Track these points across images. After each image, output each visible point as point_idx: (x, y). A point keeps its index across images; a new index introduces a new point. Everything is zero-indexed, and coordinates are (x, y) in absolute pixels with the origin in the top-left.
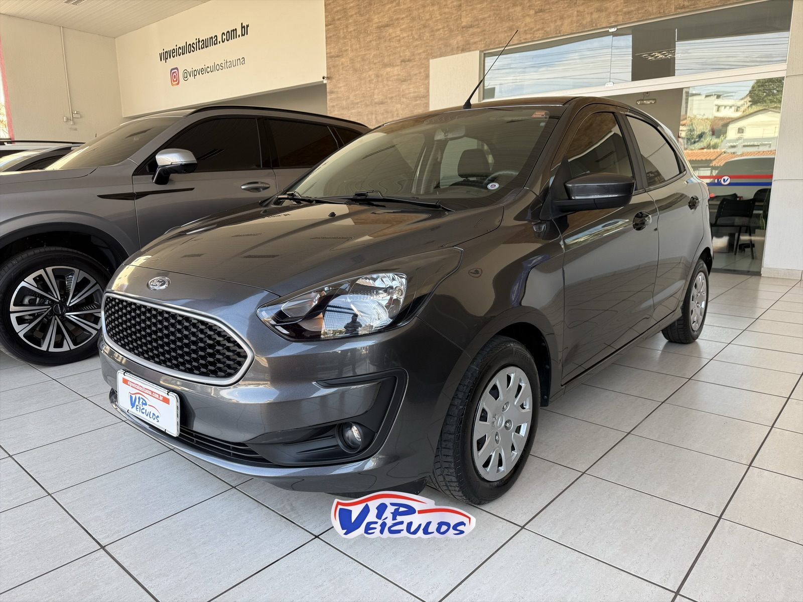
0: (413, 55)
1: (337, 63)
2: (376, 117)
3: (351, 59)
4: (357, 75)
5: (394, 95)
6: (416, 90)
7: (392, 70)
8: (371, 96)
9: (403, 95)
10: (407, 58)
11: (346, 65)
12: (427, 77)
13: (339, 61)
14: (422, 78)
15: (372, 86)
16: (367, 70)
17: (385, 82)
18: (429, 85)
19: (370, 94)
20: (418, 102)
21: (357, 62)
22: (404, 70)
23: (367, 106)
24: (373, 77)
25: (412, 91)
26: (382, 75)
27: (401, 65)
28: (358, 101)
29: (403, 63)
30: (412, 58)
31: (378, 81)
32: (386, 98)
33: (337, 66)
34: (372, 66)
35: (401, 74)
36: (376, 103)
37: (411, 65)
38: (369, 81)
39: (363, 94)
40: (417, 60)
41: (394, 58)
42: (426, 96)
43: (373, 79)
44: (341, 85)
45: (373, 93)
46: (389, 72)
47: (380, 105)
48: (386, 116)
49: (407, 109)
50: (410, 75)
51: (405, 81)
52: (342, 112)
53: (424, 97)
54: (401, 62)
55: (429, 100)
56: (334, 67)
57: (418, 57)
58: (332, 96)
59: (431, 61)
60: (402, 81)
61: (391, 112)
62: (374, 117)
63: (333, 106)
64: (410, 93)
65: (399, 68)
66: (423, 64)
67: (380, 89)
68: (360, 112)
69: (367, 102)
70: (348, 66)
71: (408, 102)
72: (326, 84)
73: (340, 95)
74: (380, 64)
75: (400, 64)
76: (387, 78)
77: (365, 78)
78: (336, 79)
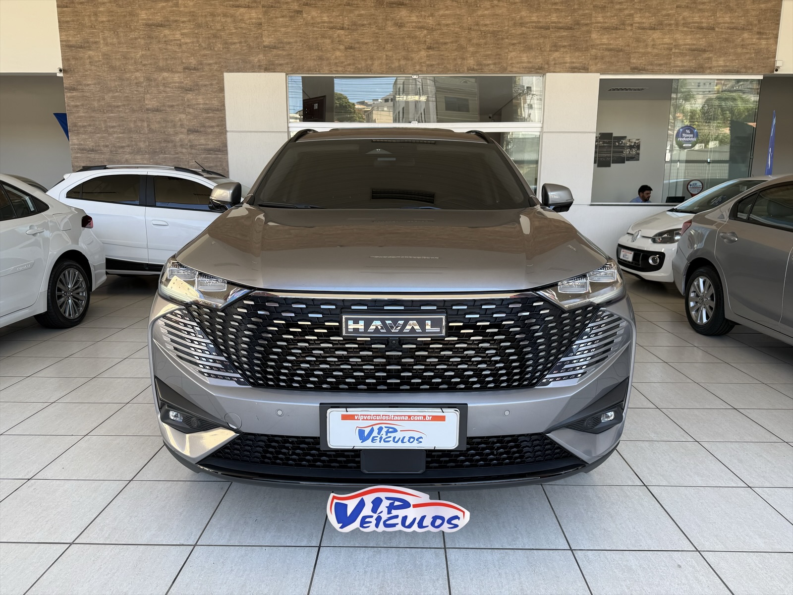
0: (201, 64)
1: (81, 55)
2: (148, 126)
3: (104, 55)
4: (117, 74)
5: (174, 104)
6: (207, 102)
7: (171, 76)
8: (139, 100)
9: (188, 105)
10: (193, 66)
11: (97, 59)
12: (222, 90)
13: (83, 53)
14: (215, 90)
15: (140, 89)
16: (132, 71)
17: (161, 88)
18: (224, 99)
19: (138, 98)
20: (210, 115)
21: (116, 58)
22: (189, 79)
23: (133, 111)
24: (142, 79)
25: (202, 102)
26: (155, 80)
27: (184, 72)
28: (120, 104)
29: (187, 70)
30: (199, 67)
31: (149, 85)
32: (164, 106)
33: (81, 58)
34: (140, 67)
35: (185, 82)
36: (148, 110)
37: (198, 74)
38: (136, 83)
39: (127, 97)
40: (207, 70)
41: (173, 64)
42: (221, 110)
43: (142, 83)
44: (90, 82)
45: (144, 98)
46: (167, 77)
47: (155, 113)
48: (164, 125)
49: (195, 120)
50: (197, 85)
51: (190, 90)
52: (93, 115)
53: (218, 110)
54: (185, 68)
55: (225, 114)
56: (76, 59)
57: (208, 67)
58: (74, 94)
59: (225, 74)
60: (187, 90)
61: (172, 121)
62: (145, 124)
63: (77, 106)
64: (198, 104)
65: (182, 75)
66: (215, 76)
67: (153, 95)
68: (122, 117)
69: (134, 107)
70: (100, 61)
71: (196, 113)
72: (62, 78)
73: (88, 94)
74: (153, 66)
75: (182, 71)
76: (164, 84)
77: (128, 79)
78: (81, 74)
